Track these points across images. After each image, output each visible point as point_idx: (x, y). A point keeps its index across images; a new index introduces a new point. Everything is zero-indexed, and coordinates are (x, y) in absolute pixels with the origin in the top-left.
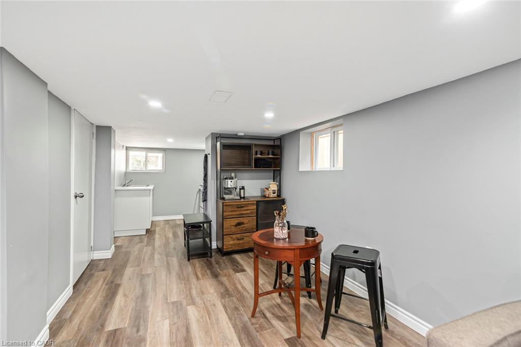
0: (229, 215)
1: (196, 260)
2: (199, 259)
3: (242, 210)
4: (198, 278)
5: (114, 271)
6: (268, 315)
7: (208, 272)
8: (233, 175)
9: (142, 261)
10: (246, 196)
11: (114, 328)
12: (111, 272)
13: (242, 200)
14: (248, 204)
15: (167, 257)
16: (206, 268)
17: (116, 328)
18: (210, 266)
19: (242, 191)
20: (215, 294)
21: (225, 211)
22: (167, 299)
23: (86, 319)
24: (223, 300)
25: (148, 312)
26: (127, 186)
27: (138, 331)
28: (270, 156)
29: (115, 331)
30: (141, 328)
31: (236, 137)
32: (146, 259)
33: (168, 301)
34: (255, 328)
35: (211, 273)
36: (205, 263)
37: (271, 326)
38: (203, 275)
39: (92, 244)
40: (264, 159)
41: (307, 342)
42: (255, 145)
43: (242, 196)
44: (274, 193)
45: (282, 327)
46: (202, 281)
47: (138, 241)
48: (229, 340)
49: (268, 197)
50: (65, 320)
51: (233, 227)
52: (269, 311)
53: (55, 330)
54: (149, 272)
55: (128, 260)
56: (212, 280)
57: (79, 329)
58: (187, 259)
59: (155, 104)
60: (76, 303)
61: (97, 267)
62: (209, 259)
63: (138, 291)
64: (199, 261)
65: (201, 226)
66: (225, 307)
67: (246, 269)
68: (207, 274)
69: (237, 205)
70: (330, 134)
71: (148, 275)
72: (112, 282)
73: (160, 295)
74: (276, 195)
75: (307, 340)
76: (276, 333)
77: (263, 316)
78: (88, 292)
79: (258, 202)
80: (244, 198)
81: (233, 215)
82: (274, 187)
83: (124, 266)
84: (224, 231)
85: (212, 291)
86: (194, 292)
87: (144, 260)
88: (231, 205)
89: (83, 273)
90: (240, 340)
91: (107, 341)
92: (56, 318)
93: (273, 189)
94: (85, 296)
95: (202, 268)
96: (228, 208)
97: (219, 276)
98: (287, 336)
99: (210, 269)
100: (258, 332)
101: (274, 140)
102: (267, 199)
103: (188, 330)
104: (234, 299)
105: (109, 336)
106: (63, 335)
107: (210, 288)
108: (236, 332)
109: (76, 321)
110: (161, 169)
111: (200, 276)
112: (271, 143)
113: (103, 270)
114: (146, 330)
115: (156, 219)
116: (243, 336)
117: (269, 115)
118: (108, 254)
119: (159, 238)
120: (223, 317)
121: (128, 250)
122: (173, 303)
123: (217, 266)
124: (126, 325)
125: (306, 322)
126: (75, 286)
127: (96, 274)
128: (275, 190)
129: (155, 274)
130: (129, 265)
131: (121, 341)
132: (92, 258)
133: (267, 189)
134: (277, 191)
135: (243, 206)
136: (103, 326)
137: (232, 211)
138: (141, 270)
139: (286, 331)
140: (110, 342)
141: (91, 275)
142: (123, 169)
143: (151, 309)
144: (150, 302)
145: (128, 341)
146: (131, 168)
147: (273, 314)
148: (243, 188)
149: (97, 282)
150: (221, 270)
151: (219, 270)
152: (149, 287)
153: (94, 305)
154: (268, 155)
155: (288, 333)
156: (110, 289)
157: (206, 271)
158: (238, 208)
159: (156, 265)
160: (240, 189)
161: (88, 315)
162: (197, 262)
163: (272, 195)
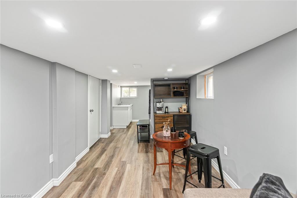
0: (158, 122)
1: (142, 143)
2: (143, 143)
3: (165, 120)
4: (138, 152)
5: (106, 144)
6: (162, 175)
7: (145, 150)
8: (161, 100)
9: (119, 141)
10: (168, 111)
11: (97, 167)
12: (105, 144)
13: (167, 114)
14: (169, 116)
15: (130, 140)
16: (144, 148)
17: (98, 167)
18: (147, 147)
19: (167, 109)
20: (142, 161)
21: (156, 120)
22: (121, 159)
23: (90, 162)
24: (144, 164)
25: (111, 163)
26: (120, 105)
27: (105, 170)
28: (182, 90)
29: (97, 168)
30: (106, 169)
31: (163, 80)
32: (121, 140)
33: (121, 160)
34: (152, 180)
35: (146, 150)
36: (145, 145)
37: (160, 181)
38: (141, 151)
39: (100, 131)
40: (179, 91)
41: (173, 192)
42: (172, 84)
43: (167, 111)
44: (185, 110)
45: (165, 182)
46: (139, 154)
47: (122, 131)
48: (137, 182)
49: (182, 113)
50: (83, 161)
51: (160, 128)
52: (163, 174)
53: (78, 164)
54: (119, 146)
55: (114, 140)
56: (144, 154)
57: (86, 165)
58: (137, 142)
59: (115, 71)
60: (89, 155)
61: (101, 141)
62: (148, 143)
63: (111, 154)
64: (143, 144)
65: (147, 126)
66: (143, 168)
67: (163, 151)
68: (143, 151)
69: (162, 116)
70: (212, 77)
71: (118, 147)
72: (104, 148)
73: (119, 157)
74: (186, 111)
75: (174, 191)
76: (160, 184)
77: (159, 175)
78: (94, 151)
79: (174, 115)
80: (168, 113)
81: (160, 122)
82: (185, 107)
83: (111, 142)
84: (156, 130)
85: (142, 159)
86: (134, 158)
87: (120, 140)
88: (159, 116)
89: (95, 143)
90: (142, 184)
91: (93, 171)
92: (81, 159)
93: (184, 108)
94: (93, 152)
95: (143, 147)
96: (157, 118)
97: (148, 152)
98: (165, 187)
99: (146, 149)
100: (152, 182)
101: (186, 80)
102: (181, 114)
103: (123, 174)
104: (150, 165)
105: (94, 170)
106: (81, 166)
107: (142, 157)
108: (142, 180)
109: (86, 162)
110: (136, 96)
111: (140, 151)
112: (184, 82)
113: (103, 143)
114: (107, 171)
115: (133, 121)
116: (144, 182)
117: (170, 70)
118: (106, 136)
119: (131, 131)
120: (140, 172)
121: (116, 135)
122: (123, 161)
123: (150, 147)
124: (102, 167)
125: (179, 183)
126: (90, 148)
127: (100, 144)
128: (185, 109)
129: (121, 147)
130: (113, 142)
131: (97, 173)
132: (100, 137)
133: (181, 108)
134: (186, 109)
135: (165, 117)
136: (94, 165)
137: (159, 120)
138: (117, 145)
139: (166, 184)
140: (94, 172)
141: (98, 144)
142: (119, 96)
143: (113, 162)
144: (114, 160)
145: (100, 173)
146: (123, 96)
147: (165, 176)
148: (167, 107)
149: (99, 147)
150: (151, 150)
151: (150, 150)
152: (117, 153)
153: (94, 157)
154: (181, 89)
155: (167, 186)
156: (102, 151)
157: (144, 149)
158: (163, 118)
159: (124, 143)
160: (166, 108)
161: (91, 160)
162: (142, 144)
163: (183, 112)
